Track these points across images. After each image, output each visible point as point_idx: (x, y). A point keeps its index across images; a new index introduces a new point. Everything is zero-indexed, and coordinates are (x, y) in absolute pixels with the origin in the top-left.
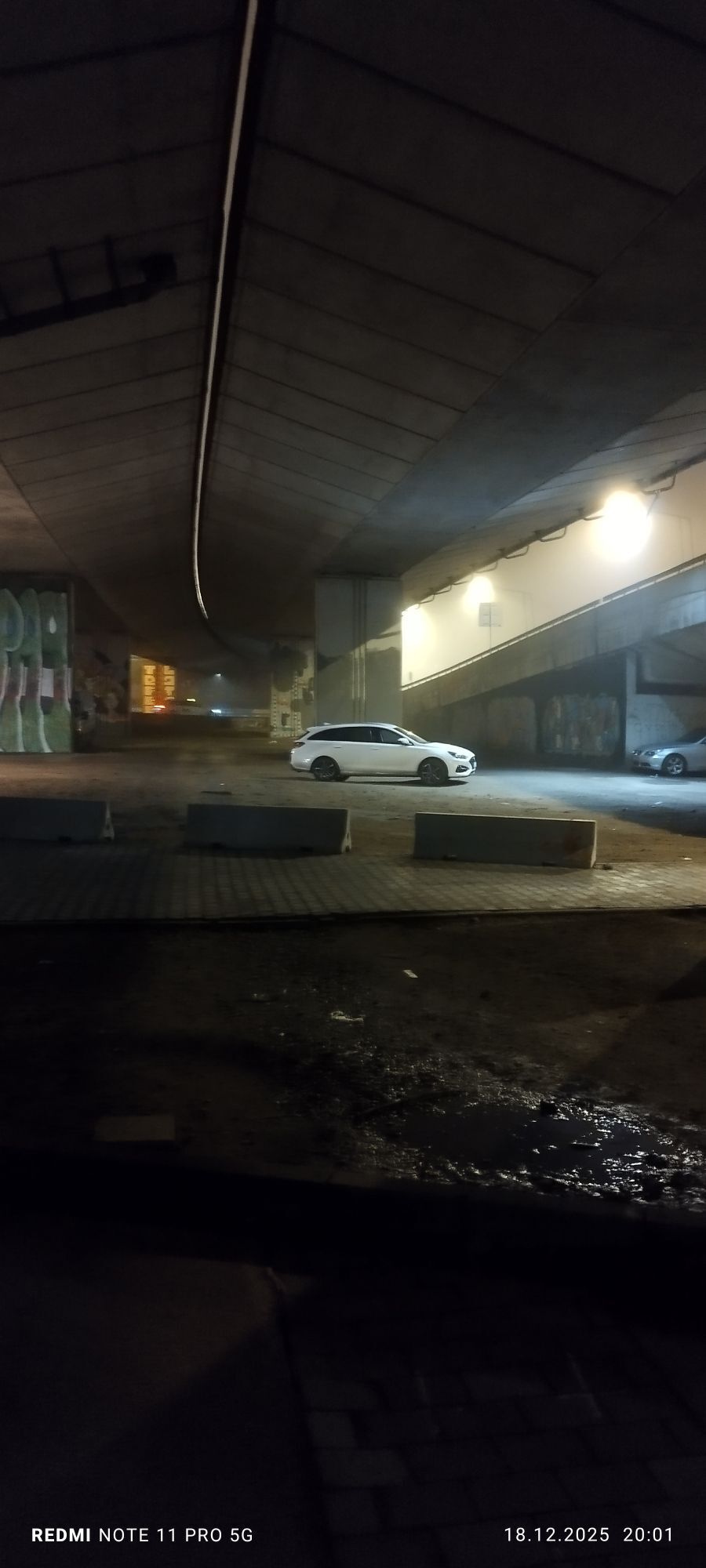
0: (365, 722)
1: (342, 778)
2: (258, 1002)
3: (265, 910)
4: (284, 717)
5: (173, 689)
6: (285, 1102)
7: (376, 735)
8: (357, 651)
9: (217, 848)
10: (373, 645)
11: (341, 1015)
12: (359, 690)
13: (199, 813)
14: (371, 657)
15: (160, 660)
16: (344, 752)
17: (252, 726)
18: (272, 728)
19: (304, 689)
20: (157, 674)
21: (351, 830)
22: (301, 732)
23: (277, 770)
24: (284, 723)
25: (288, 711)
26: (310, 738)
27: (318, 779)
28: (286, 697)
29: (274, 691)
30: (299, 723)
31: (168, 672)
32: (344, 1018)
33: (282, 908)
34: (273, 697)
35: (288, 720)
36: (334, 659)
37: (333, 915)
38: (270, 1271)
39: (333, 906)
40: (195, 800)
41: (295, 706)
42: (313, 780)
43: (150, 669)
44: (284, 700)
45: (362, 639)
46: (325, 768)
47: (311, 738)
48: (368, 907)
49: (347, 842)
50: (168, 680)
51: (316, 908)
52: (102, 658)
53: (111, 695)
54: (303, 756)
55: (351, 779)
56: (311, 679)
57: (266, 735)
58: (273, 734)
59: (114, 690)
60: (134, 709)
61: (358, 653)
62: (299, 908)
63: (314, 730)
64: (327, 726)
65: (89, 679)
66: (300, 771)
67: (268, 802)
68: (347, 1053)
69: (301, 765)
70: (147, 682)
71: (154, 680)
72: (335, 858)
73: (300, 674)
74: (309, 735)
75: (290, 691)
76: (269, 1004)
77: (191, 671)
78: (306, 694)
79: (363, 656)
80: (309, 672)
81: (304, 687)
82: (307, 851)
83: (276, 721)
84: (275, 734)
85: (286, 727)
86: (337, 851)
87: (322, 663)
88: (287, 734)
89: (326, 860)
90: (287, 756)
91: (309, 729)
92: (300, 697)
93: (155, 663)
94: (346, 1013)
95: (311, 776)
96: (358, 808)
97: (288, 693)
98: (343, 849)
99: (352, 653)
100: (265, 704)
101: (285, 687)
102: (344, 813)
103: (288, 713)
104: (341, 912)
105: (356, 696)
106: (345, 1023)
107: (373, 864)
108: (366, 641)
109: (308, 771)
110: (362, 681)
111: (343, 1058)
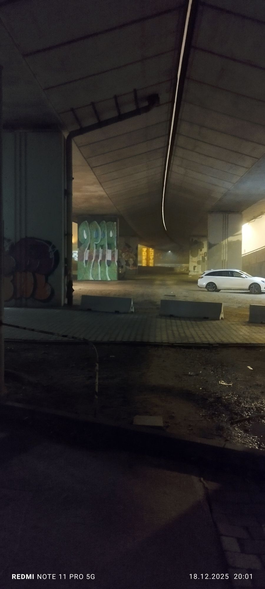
0: (227, 269)
1: (218, 291)
2: (190, 375)
3: (191, 341)
4: (195, 267)
5: (153, 257)
6: (204, 414)
7: (231, 274)
9: (171, 316)
10: (231, 239)
11: (223, 382)
12: (224, 256)
13: (165, 303)
14: (230, 244)
15: (148, 246)
16: (218, 280)
17: (182, 270)
18: (190, 271)
19: (202, 257)
21: (223, 311)
22: (201, 272)
23: (193, 287)
24: (194, 269)
25: (196, 264)
27: (208, 291)
28: (195, 259)
29: (191, 257)
30: (200, 269)
31: (151, 251)
32: (224, 384)
33: (198, 340)
34: (190, 260)
35: (196, 268)
36: (214, 245)
37: (218, 344)
38: (202, 479)
39: (217, 340)
40: (163, 298)
41: (199, 262)
42: (206, 291)
43: (145, 249)
44: (194, 261)
46: (212, 287)
47: (207, 275)
48: (232, 341)
49: (222, 316)
50: (151, 254)
51: (211, 341)
52: (128, 246)
53: (131, 259)
54: (203, 282)
55: (221, 291)
56: (205, 253)
57: (188, 274)
58: (190, 273)
59: (132, 258)
60: (139, 265)
61: (225, 242)
62: (205, 340)
63: (207, 272)
64: (212, 271)
65: (124, 254)
66: (201, 288)
67: (189, 299)
68: (226, 397)
69: (203, 286)
70: (143, 255)
71: (146, 253)
72: (217, 322)
73: (201, 250)
74: (205, 274)
75: (197, 257)
76: (195, 376)
77: (159, 249)
79: (227, 243)
80: (205, 250)
81: (202, 255)
82: (206, 319)
83: (191, 269)
84: (191, 273)
85: (195, 271)
86: (219, 319)
87: (210, 246)
88: (195, 274)
89: (214, 322)
90: (196, 282)
91: (205, 272)
92: (201, 259)
93: (146, 247)
94: (225, 382)
95: (206, 290)
96: (226, 302)
97: (196, 258)
99: (222, 242)
100: (187, 262)
101: (195, 255)
102: (221, 304)
103: (196, 265)
104: (221, 343)
105: (223, 259)
106: (225, 386)
107: (232, 324)
108: (227, 237)
109: (204, 288)
110: (226, 253)
111: (225, 399)
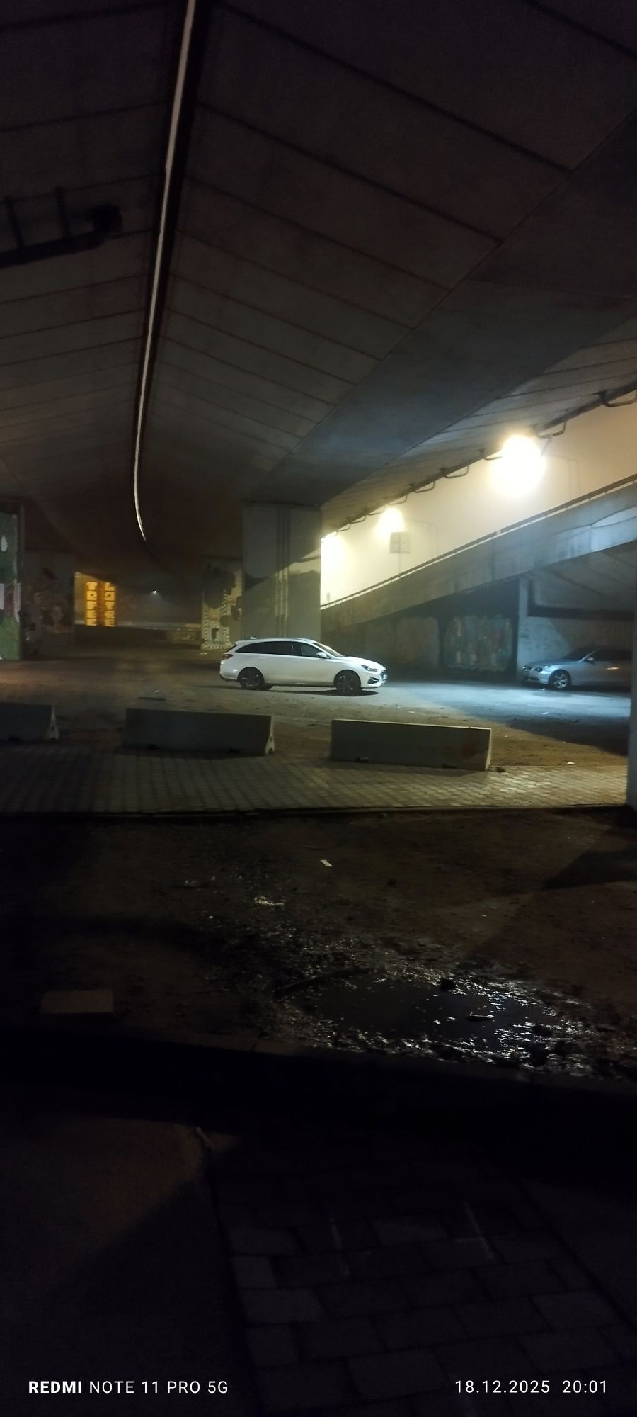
0: (288, 637)
1: (266, 687)
2: (188, 888)
3: (197, 806)
4: (215, 631)
5: (113, 604)
6: (214, 978)
7: (297, 649)
8: (281, 573)
9: (152, 749)
10: (296, 567)
11: (263, 900)
12: (282, 609)
13: (137, 718)
14: (293, 578)
15: (101, 577)
16: (269, 664)
17: (184, 638)
18: (203, 641)
19: (233, 606)
20: (99, 590)
21: (274, 734)
22: (229, 644)
23: (207, 679)
24: (214, 637)
26: (237, 651)
27: (245, 688)
28: (216, 613)
29: (205, 607)
30: (228, 637)
31: (108, 586)
32: (266, 902)
33: (212, 805)
34: (204, 614)
35: (218, 633)
36: (260, 580)
37: (257, 810)
38: (199, 1129)
39: (257, 803)
40: (133, 704)
41: (224, 621)
42: (240, 689)
43: (92, 585)
44: (214, 616)
45: (284, 562)
46: (251, 678)
47: (239, 651)
48: (289, 803)
49: (271, 745)
50: (109, 596)
51: (243, 805)
52: (49, 574)
53: (56, 609)
54: (232, 667)
55: (274, 688)
56: (239, 598)
57: (198, 647)
58: (204, 646)
59: (58, 604)
60: (78, 622)
61: (282, 575)
62: (228, 805)
63: (241, 643)
64: (254, 640)
65: (37, 594)
66: (228, 680)
67: (199, 708)
68: (269, 934)
69: (233, 675)
70: (89, 597)
71: (95, 595)
72: (260, 759)
73: (229, 593)
74: (236, 648)
75: (219, 609)
76: (199, 890)
77: (128, 588)
78: (234, 610)
79: (286, 578)
80: (237, 591)
81: (232, 604)
82: (234, 752)
83: (206, 634)
84: (205, 646)
85: (216, 640)
86: (260, 753)
87: (249, 583)
88: (217, 647)
89: (253, 761)
90: (217, 667)
91: (236, 643)
92: (229, 613)
93: (96, 580)
94: (268, 898)
95: (239, 685)
96: (281, 714)
98: (267, 750)
99: (276, 575)
100: (198, 619)
101: (214, 605)
102: (269, 718)
103: (217, 627)
104: (265, 807)
105: (279, 614)
106: (267, 907)
107: (294, 764)
108: (288, 564)
109: (234, 680)
110: (284, 600)
111: (266, 939)
